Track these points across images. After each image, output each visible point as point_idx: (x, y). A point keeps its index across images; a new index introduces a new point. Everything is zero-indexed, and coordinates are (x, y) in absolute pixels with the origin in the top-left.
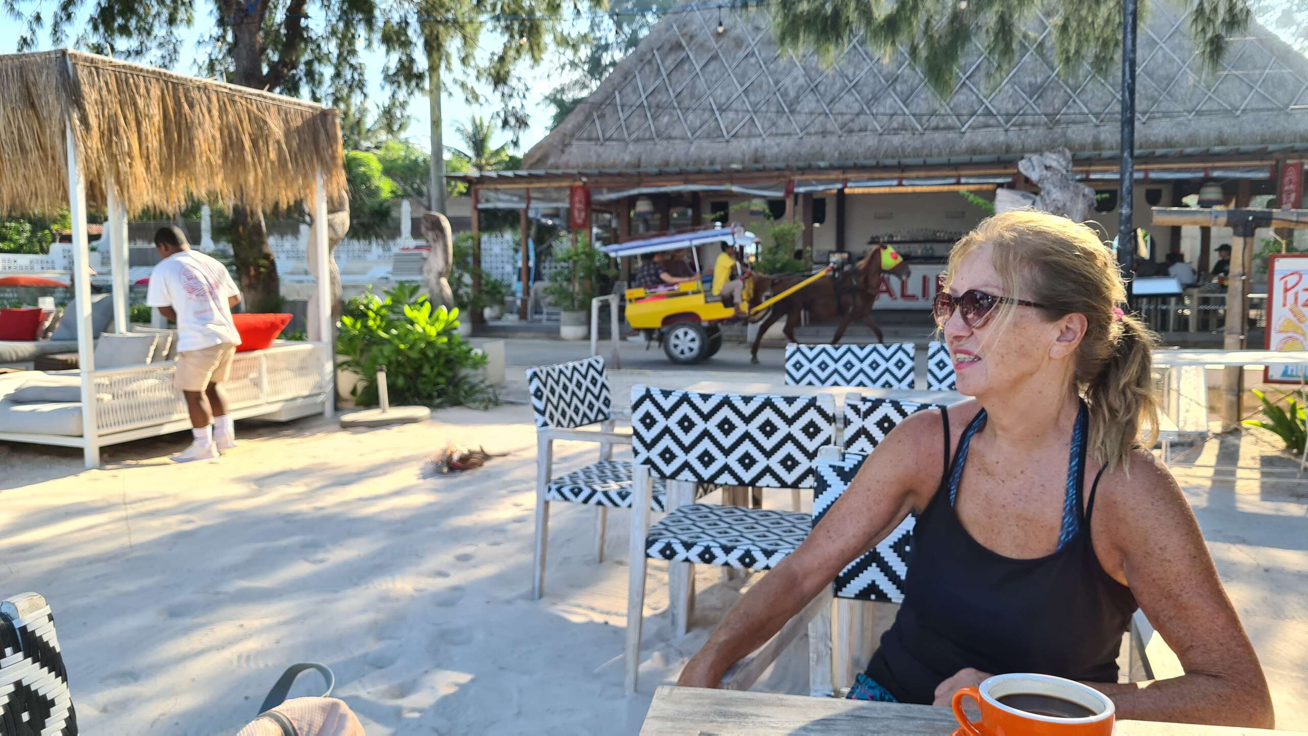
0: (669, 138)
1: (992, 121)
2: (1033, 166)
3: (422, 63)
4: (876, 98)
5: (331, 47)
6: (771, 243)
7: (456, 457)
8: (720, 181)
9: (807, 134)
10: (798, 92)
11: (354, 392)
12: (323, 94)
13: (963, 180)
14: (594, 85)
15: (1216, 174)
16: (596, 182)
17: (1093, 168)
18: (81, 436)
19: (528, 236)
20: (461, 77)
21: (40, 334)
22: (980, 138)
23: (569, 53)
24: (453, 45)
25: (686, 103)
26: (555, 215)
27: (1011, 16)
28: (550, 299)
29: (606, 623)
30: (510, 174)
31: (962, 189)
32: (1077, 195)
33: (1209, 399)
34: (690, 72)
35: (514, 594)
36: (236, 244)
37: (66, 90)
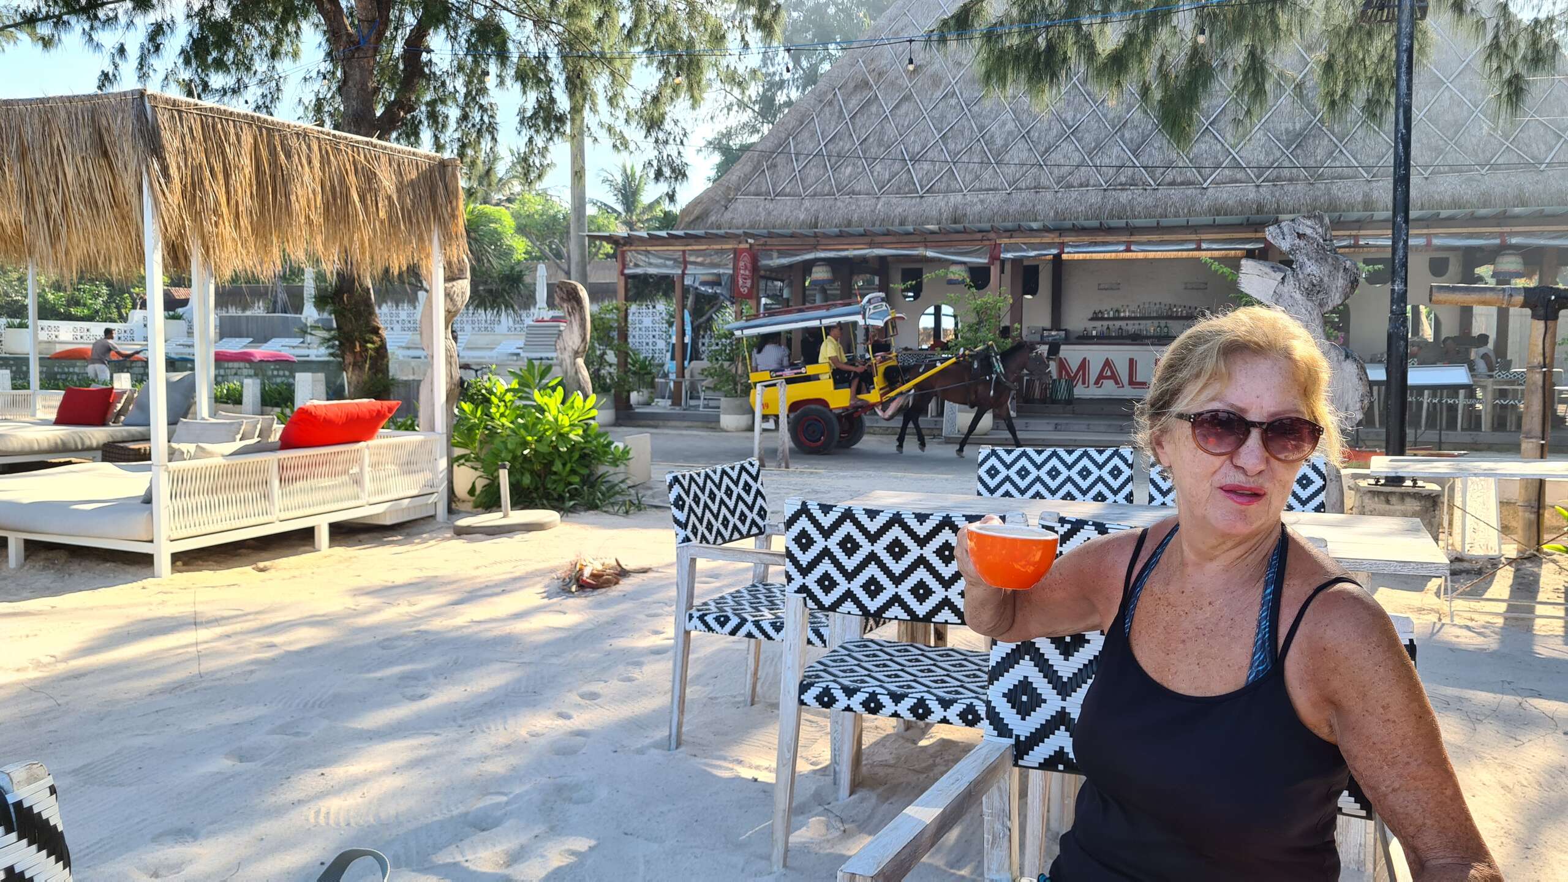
0: (854, 193)
1: (1240, 175)
2: (1283, 234)
3: (563, 103)
4: (1099, 147)
5: (459, 84)
6: (973, 319)
7: (587, 573)
8: (913, 245)
9: (1016, 189)
10: (1006, 140)
11: (472, 492)
12: (448, 140)
13: (1204, 246)
14: (766, 129)
15: (1514, 241)
16: (765, 244)
17: (1362, 232)
18: (152, 541)
19: (684, 307)
20: (607, 119)
21: (111, 416)
22: (1225, 196)
23: (736, 92)
24: (600, 83)
25: (873, 151)
26: (716, 282)
27: (1263, 51)
28: (709, 382)
29: (756, 780)
30: (663, 233)
31: (1204, 255)
32: (1336, 269)
33: (1502, 518)
34: (878, 115)
35: (648, 741)
36: (339, 315)
37: (143, 137)
